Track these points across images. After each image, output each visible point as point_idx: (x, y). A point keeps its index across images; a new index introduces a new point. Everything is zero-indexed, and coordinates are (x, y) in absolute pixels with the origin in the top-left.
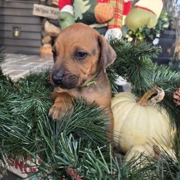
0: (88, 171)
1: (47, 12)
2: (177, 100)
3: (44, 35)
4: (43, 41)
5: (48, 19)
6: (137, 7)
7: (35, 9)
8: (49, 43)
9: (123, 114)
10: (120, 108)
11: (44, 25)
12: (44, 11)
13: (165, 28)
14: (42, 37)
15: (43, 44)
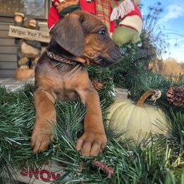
0: (111, 160)
1: (23, 33)
2: (170, 98)
3: (20, 56)
4: (20, 62)
5: (25, 40)
6: (122, 25)
7: (10, 31)
8: (26, 64)
9: (127, 115)
10: (122, 110)
11: (20, 46)
12: (20, 33)
13: (139, 47)
14: (19, 59)
15: (19, 66)
